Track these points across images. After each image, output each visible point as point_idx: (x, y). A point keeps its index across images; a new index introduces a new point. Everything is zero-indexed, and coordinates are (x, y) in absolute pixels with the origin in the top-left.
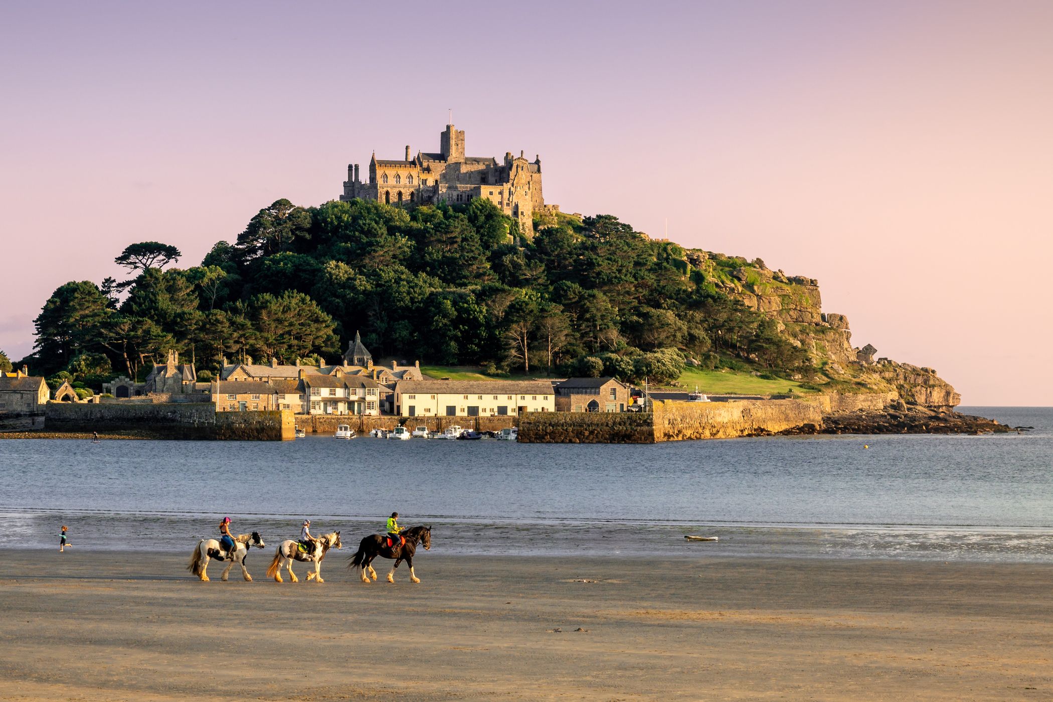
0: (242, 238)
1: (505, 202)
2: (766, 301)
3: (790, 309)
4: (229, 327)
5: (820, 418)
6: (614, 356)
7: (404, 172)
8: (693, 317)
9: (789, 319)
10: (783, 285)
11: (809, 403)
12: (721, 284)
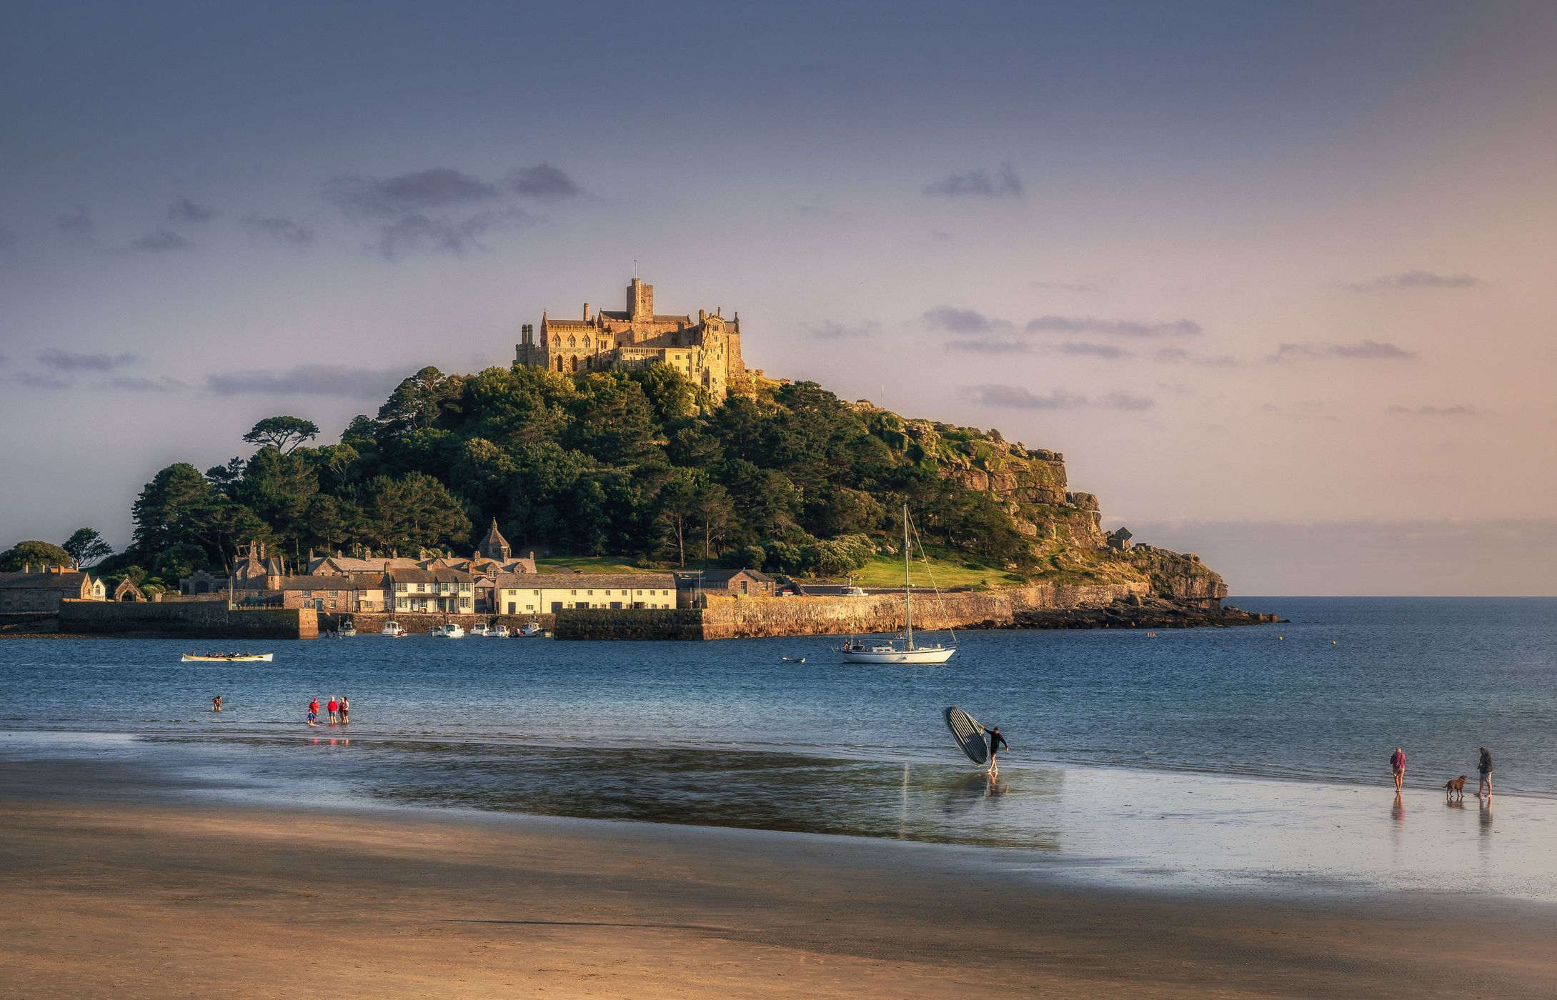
0: (384, 412)
1: (694, 367)
2: (999, 479)
3: (1028, 488)
4: (337, 515)
5: (1010, 614)
6: (778, 544)
7: (579, 335)
8: (893, 499)
9: (1028, 500)
10: (1021, 461)
11: (995, 596)
12: (945, 459)
